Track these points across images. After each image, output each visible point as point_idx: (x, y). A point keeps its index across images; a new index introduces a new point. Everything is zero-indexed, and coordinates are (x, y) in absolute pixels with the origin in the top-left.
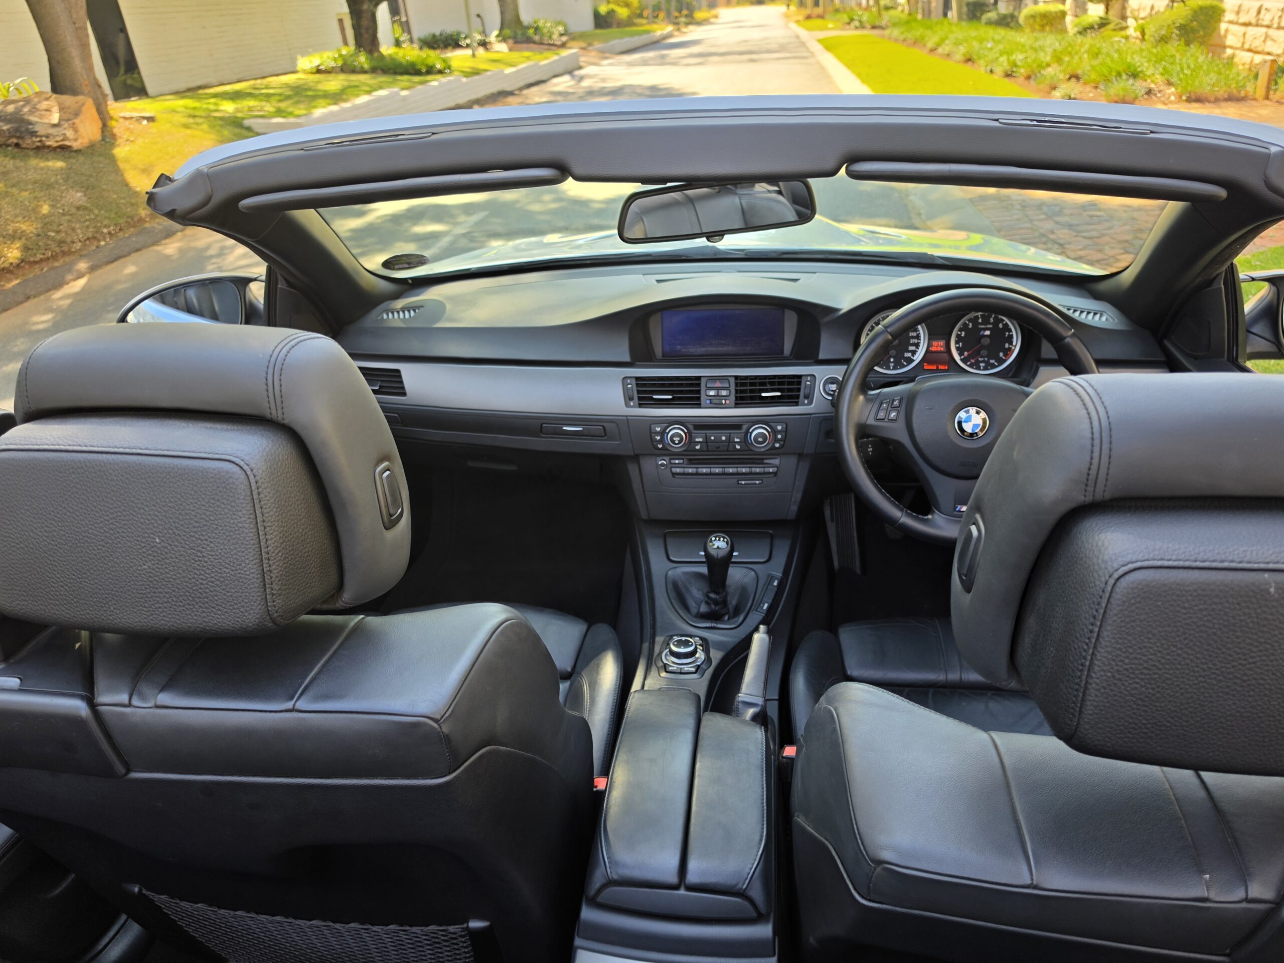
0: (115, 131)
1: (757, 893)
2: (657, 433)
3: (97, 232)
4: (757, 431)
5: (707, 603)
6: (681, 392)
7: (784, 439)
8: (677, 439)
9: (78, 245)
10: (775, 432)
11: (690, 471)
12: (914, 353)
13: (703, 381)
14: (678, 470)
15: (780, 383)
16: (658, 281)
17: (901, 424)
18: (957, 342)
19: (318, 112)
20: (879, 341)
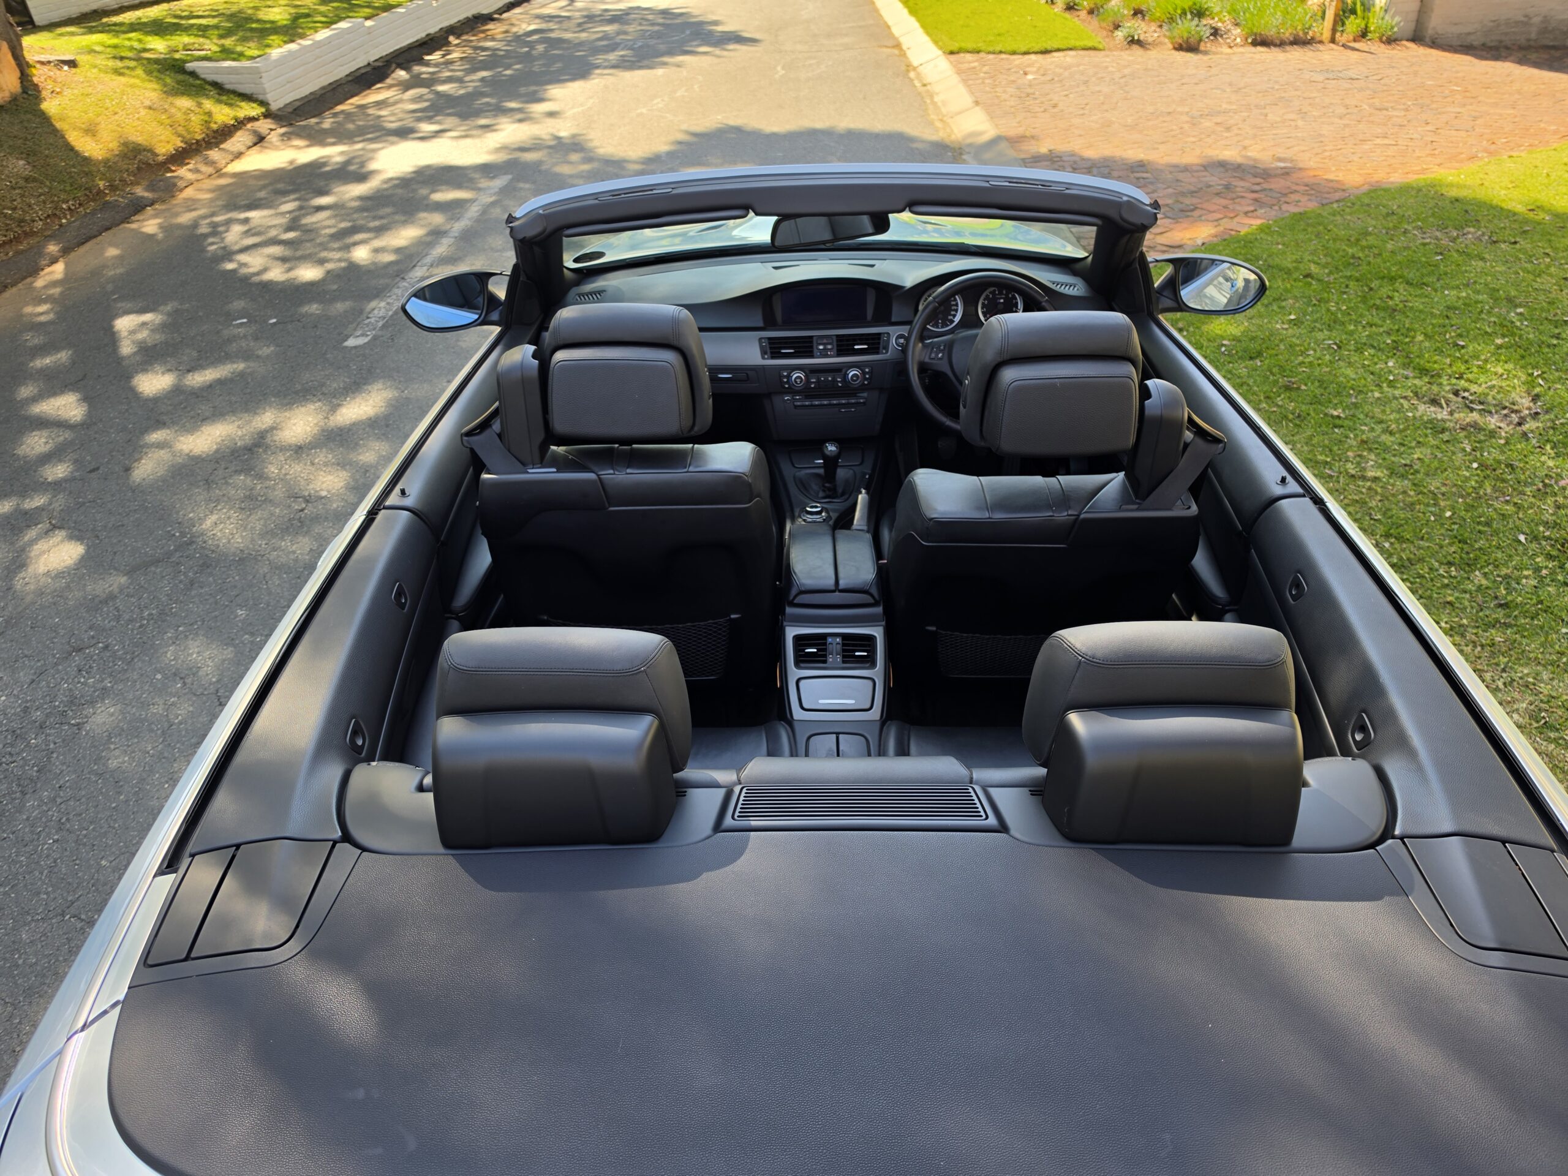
0: (35, 80)
1: (874, 591)
2: (785, 377)
3: (56, 208)
4: (852, 373)
5: (824, 491)
6: (799, 347)
7: (870, 378)
8: (798, 381)
9: (39, 225)
10: (864, 373)
11: (807, 403)
12: (954, 316)
13: (815, 338)
14: (799, 404)
15: (867, 339)
16: (776, 268)
17: (945, 361)
18: (982, 308)
19: (275, 53)
20: (931, 307)
